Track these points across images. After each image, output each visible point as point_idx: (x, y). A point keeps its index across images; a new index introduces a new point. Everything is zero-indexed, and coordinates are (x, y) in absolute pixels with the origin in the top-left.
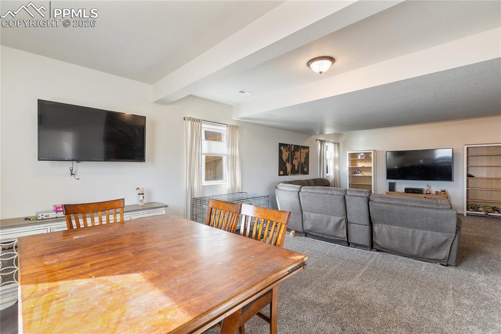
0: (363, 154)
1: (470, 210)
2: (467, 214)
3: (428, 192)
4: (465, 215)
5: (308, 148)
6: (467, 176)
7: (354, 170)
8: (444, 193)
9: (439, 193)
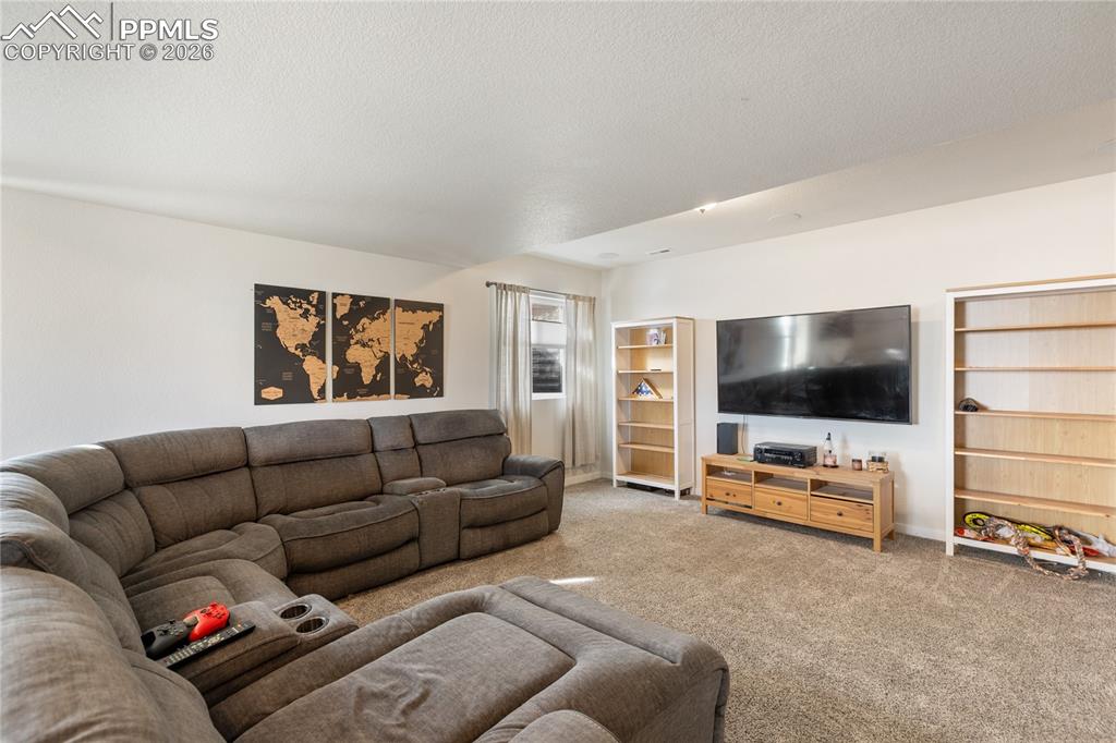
0: (656, 331)
1: (967, 533)
2: (960, 549)
3: (829, 462)
4: (950, 551)
5: (440, 307)
6: (957, 407)
7: (635, 381)
8: (879, 465)
9: (864, 465)
